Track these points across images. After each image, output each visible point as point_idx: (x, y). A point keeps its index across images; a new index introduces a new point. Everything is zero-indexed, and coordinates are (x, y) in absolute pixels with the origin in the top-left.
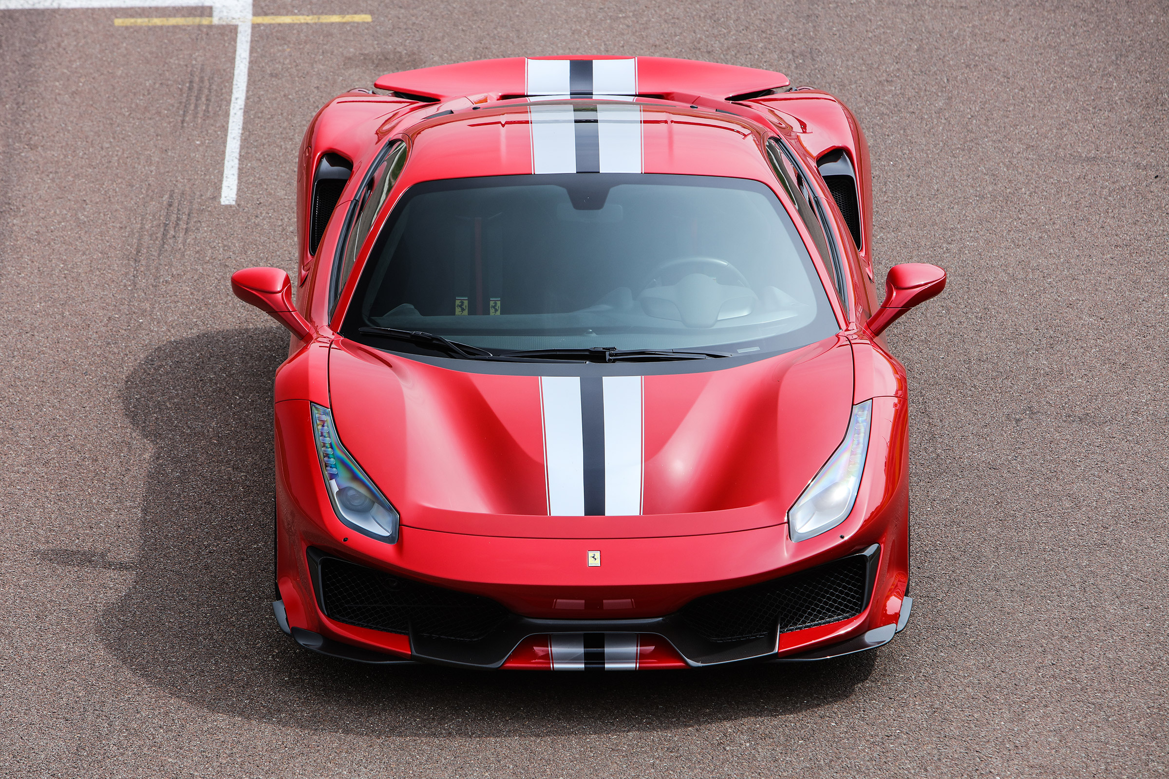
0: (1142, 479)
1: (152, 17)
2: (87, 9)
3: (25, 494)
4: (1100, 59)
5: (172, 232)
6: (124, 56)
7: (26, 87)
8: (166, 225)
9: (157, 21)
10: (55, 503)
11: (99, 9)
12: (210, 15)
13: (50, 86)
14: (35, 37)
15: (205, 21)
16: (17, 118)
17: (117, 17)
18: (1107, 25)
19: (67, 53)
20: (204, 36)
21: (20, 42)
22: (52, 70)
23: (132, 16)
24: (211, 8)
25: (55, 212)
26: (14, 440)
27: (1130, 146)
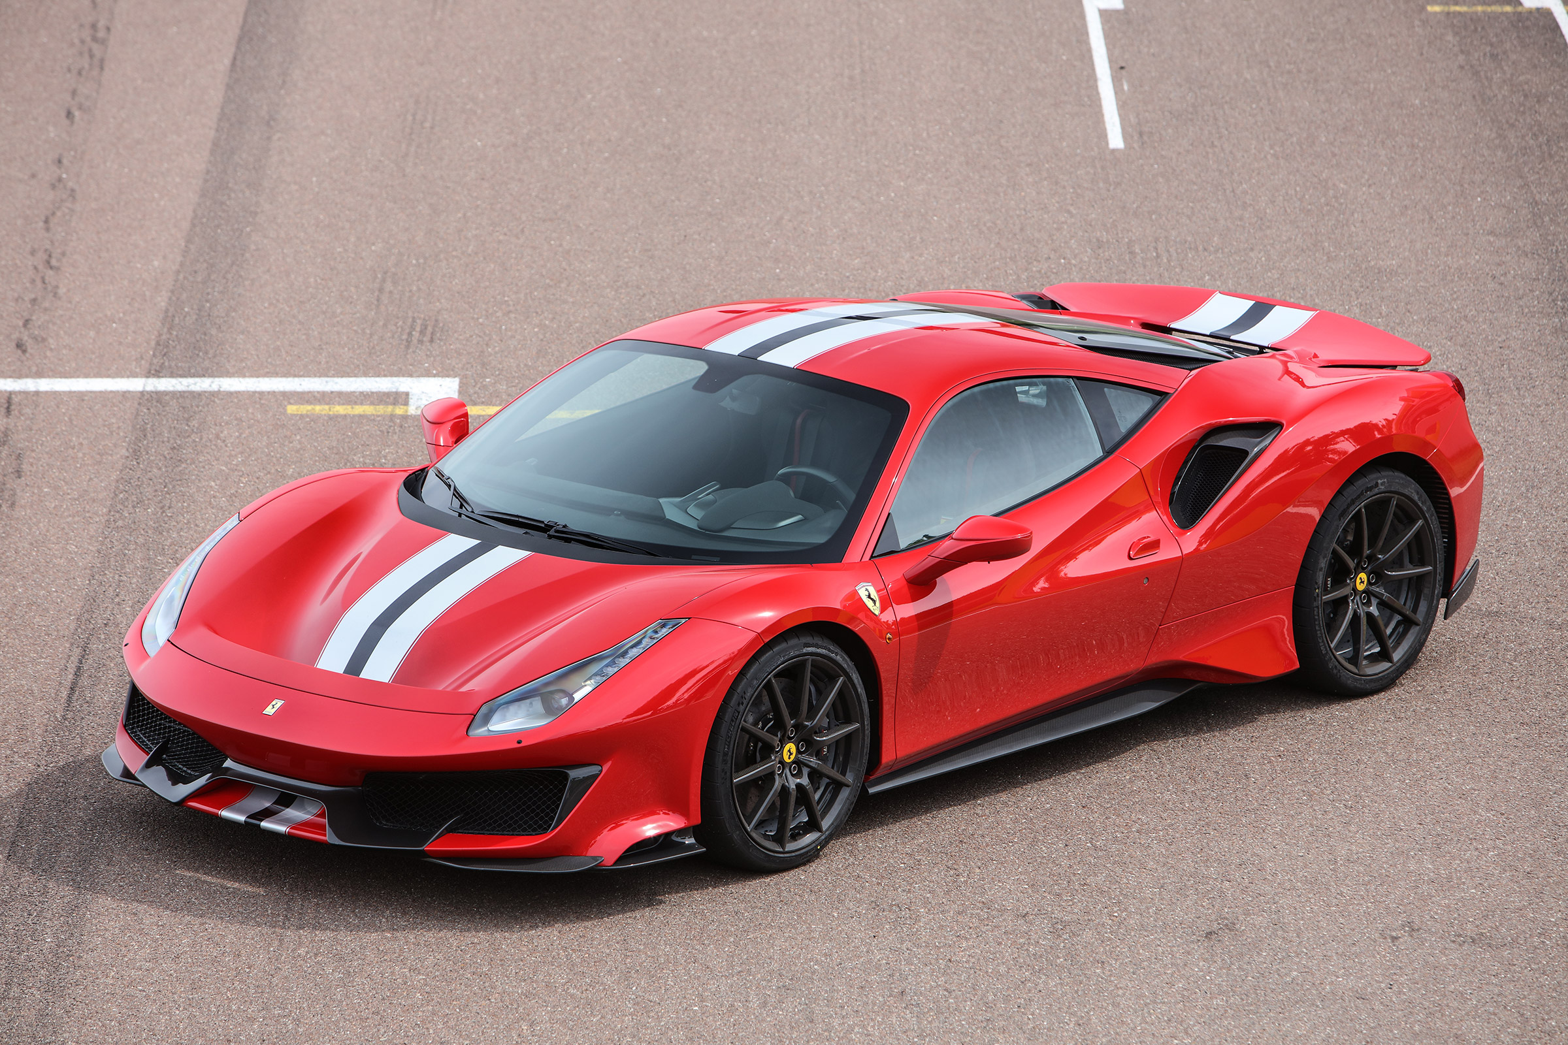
1: (333, 404)
2: (255, 392)
6: (297, 451)
7: (174, 487)
9: (340, 409)
11: (269, 392)
12: (406, 403)
13: (204, 487)
14: (189, 426)
15: (399, 411)
16: (161, 526)
17: (291, 404)
19: (226, 446)
20: (397, 429)
21: (169, 432)
22: (206, 467)
23: (309, 402)
24: (407, 394)
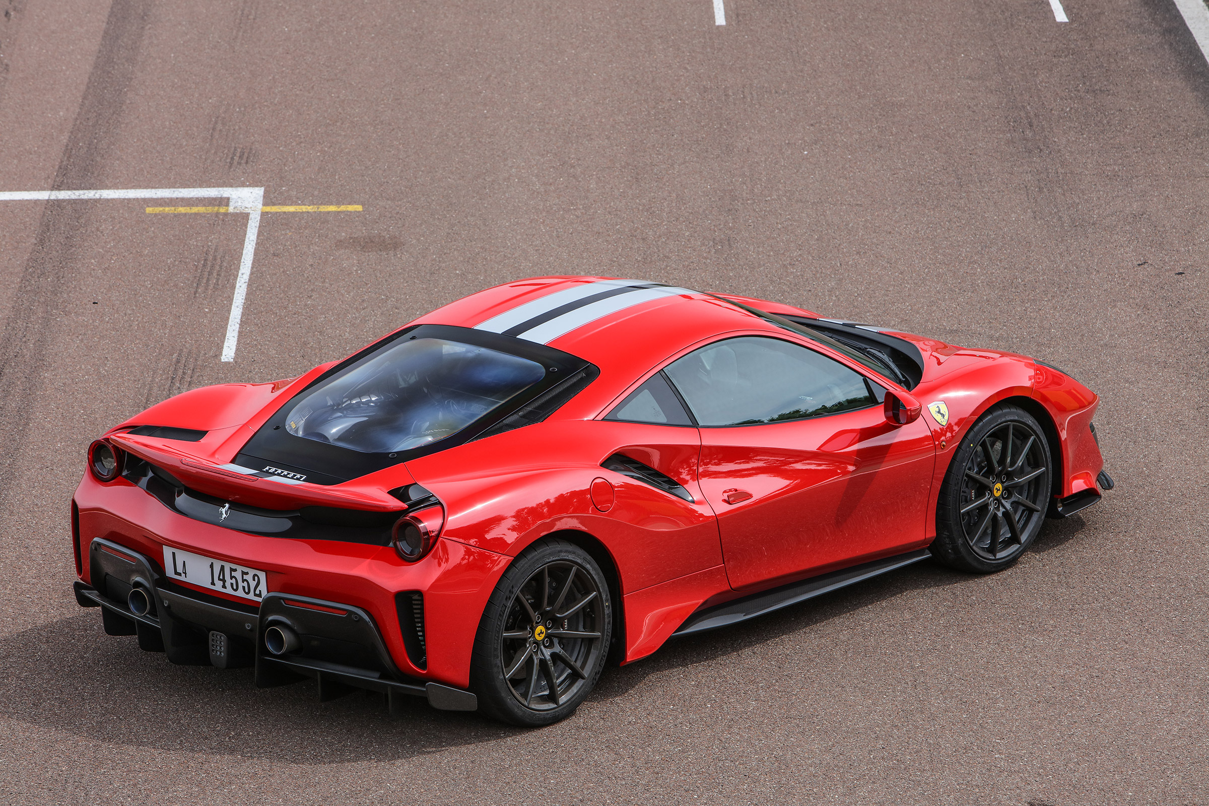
0: (971, 596)
1: (178, 206)
2: (124, 199)
3: (33, 602)
4: (968, 249)
5: (178, 385)
6: (152, 238)
7: (66, 263)
8: (173, 378)
9: (182, 210)
10: (57, 609)
11: (134, 199)
12: (227, 205)
13: (87, 263)
14: (79, 223)
15: (222, 210)
16: (56, 290)
17: (148, 206)
18: (976, 222)
19: (103, 235)
20: (220, 222)
21: (65, 227)
22: (89, 250)
23: (161, 205)
24: (228, 199)
25: (81, 367)
26: (28, 556)
27: (986, 321)
